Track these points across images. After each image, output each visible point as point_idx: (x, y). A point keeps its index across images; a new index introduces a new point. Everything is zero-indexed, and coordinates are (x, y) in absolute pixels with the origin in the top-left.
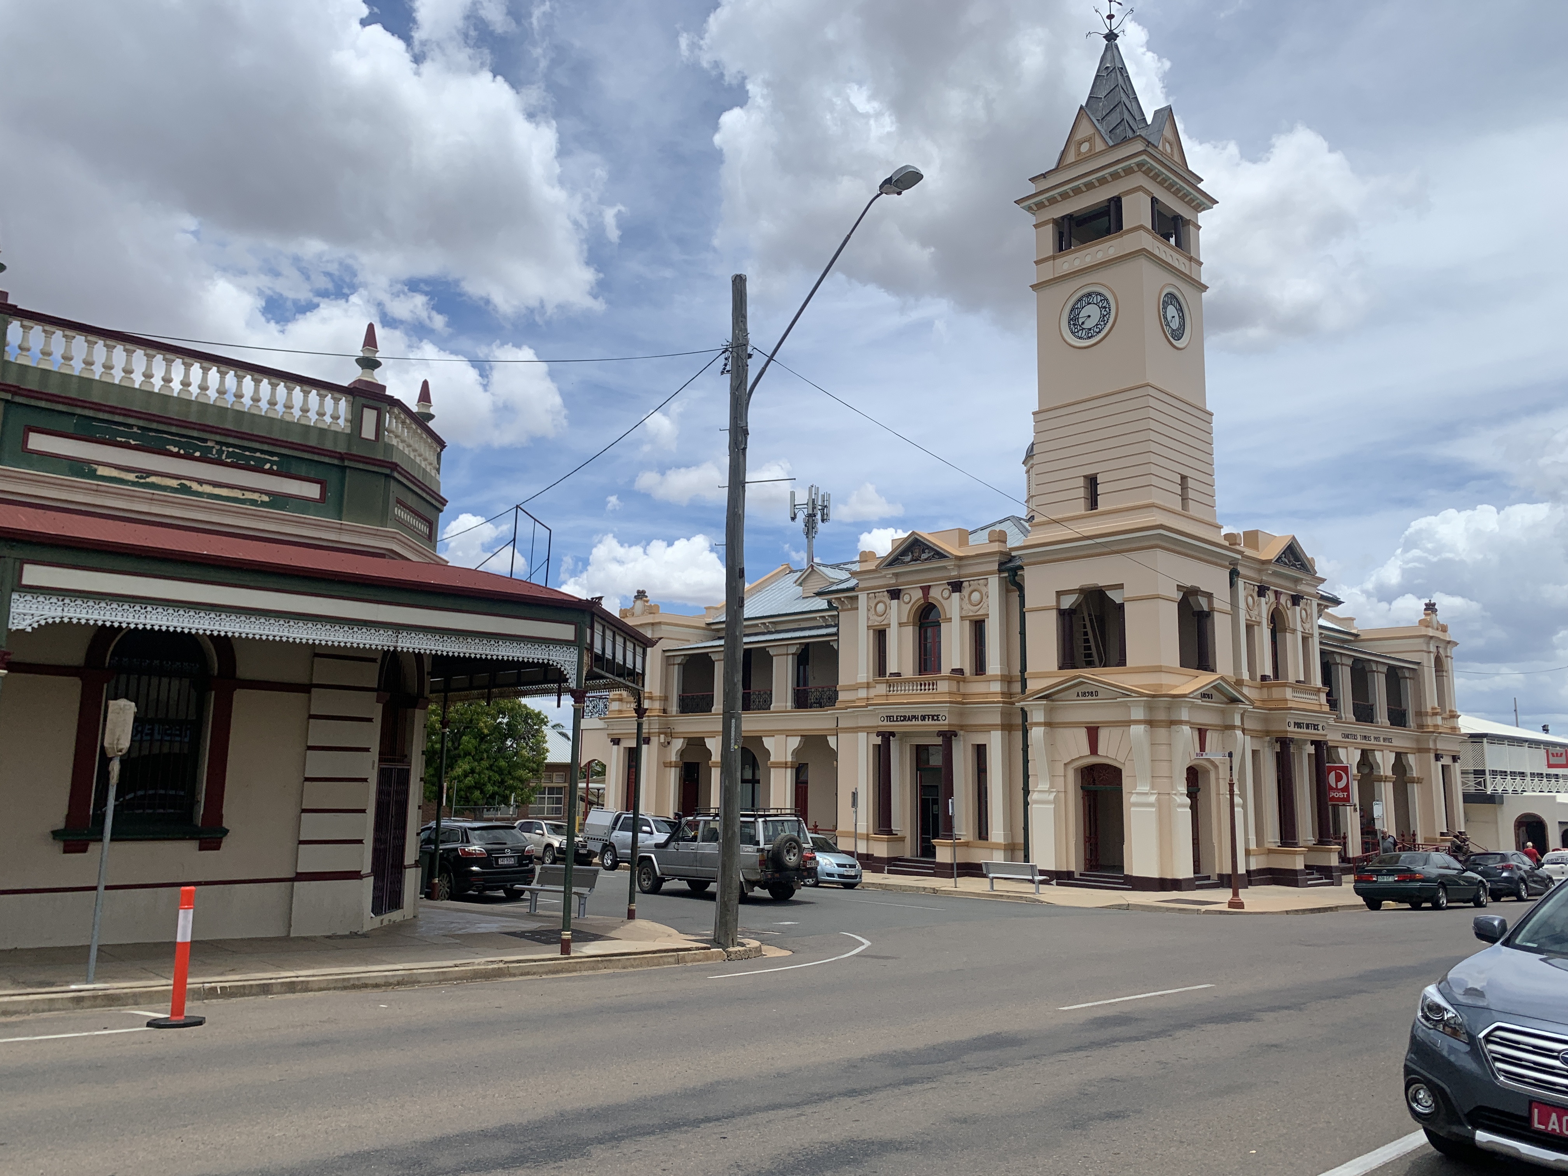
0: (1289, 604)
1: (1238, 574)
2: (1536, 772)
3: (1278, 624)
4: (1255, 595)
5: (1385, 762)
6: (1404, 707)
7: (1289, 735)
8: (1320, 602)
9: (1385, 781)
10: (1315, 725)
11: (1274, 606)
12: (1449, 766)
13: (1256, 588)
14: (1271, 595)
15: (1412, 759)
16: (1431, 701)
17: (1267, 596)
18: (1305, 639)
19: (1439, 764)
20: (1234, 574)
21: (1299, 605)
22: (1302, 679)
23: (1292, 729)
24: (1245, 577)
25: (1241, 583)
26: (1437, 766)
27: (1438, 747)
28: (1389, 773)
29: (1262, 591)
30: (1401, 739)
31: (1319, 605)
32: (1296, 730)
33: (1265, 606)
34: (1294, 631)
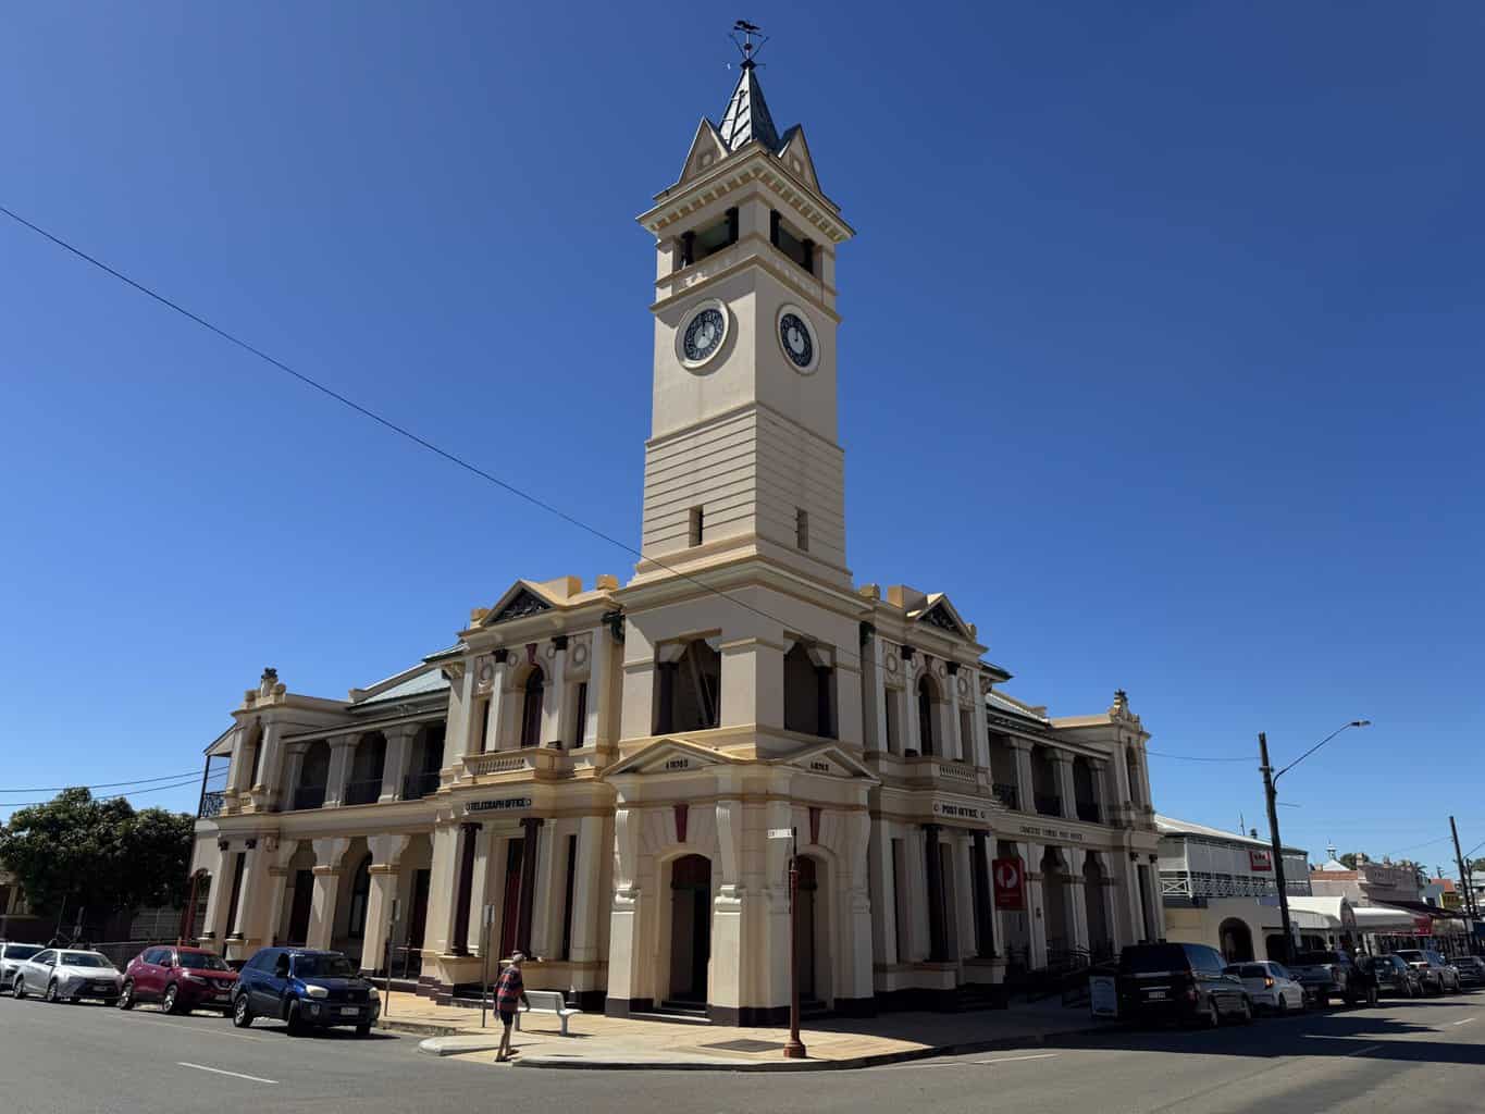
0: (943, 671)
1: (873, 629)
2: (1241, 874)
3: (928, 692)
4: (898, 655)
5: (1074, 860)
6: (1095, 800)
7: (937, 821)
8: (984, 674)
9: (1075, 883)
10: (970, 811)
11: (923, 672)
12: (1145, 866)
13: (899, 651)
14: (918, 659)
15: (1105, 858)
16: (1123, 794)
17: (913, 660)
18: (964, 713)
19: (1135, 864)
20: (866, 629)
21: (955, 673)
22: (960, 757)
23: (940, 813)
24: (881, 633)
25: (878, 640)
26: (1132, 866)
27: (1134, 845)
28: (1079, 873)
29: (907, 652)
30: (1094, 835)
31: (982, 678)
32: (945, 814)
33: (911, 671)
34: (950, 702)
